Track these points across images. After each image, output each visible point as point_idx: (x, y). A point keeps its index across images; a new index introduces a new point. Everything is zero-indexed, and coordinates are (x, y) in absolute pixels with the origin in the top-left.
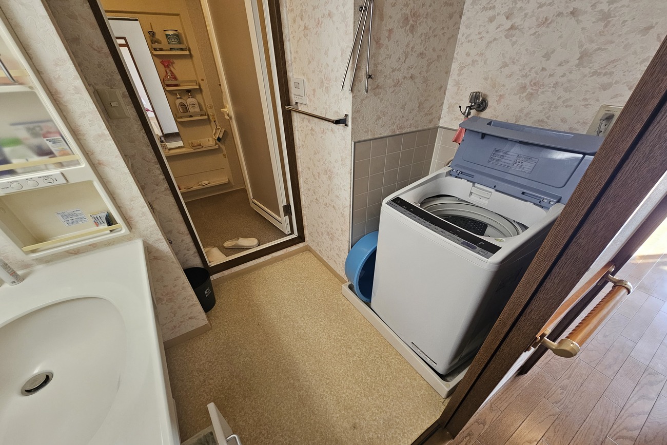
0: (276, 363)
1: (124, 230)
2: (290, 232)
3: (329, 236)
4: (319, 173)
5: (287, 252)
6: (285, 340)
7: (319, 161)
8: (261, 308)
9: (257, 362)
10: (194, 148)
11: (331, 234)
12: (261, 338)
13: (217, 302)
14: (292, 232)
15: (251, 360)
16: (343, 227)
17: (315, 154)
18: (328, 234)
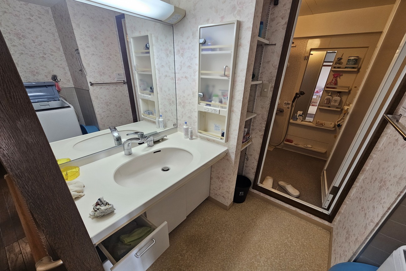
0: (226, 257)
1: (223, 141)
2: (326, 208)
3: (347, 234)
4: (376, 179)
5: (310, 217)
6: (243, 255)
7: (383, 169)
8: (255, 227)
9: (221, 245)
10: (317, 125)
11: (349, 235)
12: (236, 239)
13: (243, 203)
14: (328, 209)
15: (220, 242)
16: (359, 238)
17: (385, 161)
18: (347, 232)
